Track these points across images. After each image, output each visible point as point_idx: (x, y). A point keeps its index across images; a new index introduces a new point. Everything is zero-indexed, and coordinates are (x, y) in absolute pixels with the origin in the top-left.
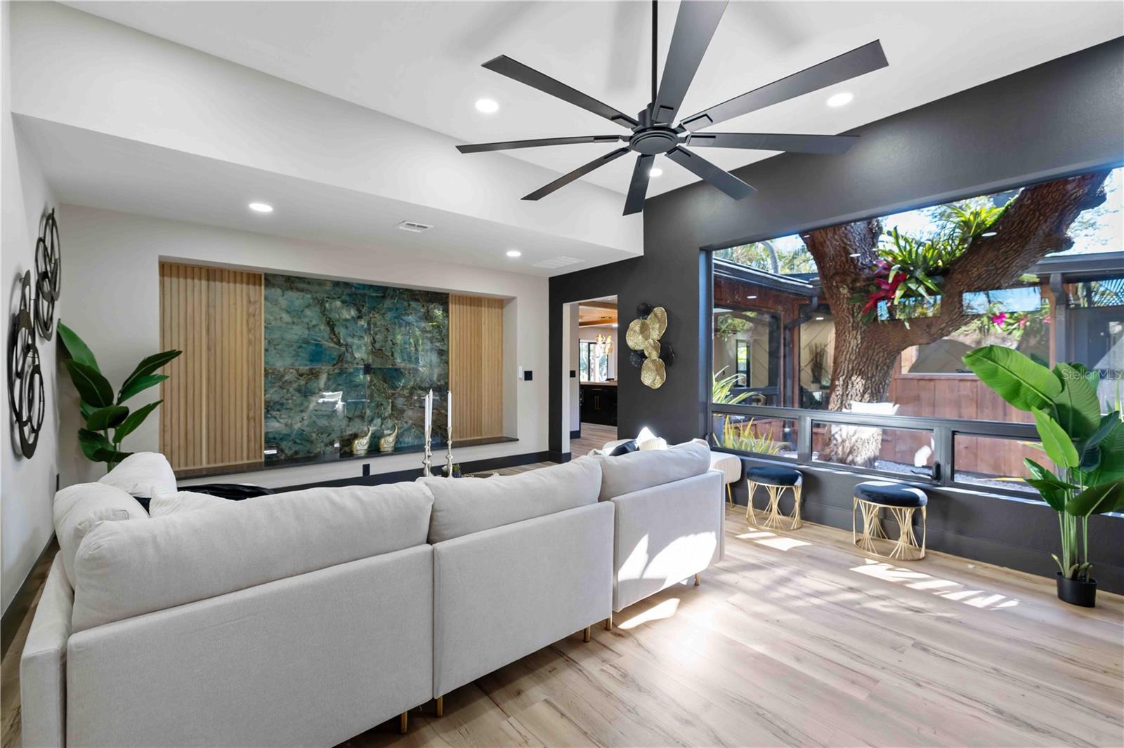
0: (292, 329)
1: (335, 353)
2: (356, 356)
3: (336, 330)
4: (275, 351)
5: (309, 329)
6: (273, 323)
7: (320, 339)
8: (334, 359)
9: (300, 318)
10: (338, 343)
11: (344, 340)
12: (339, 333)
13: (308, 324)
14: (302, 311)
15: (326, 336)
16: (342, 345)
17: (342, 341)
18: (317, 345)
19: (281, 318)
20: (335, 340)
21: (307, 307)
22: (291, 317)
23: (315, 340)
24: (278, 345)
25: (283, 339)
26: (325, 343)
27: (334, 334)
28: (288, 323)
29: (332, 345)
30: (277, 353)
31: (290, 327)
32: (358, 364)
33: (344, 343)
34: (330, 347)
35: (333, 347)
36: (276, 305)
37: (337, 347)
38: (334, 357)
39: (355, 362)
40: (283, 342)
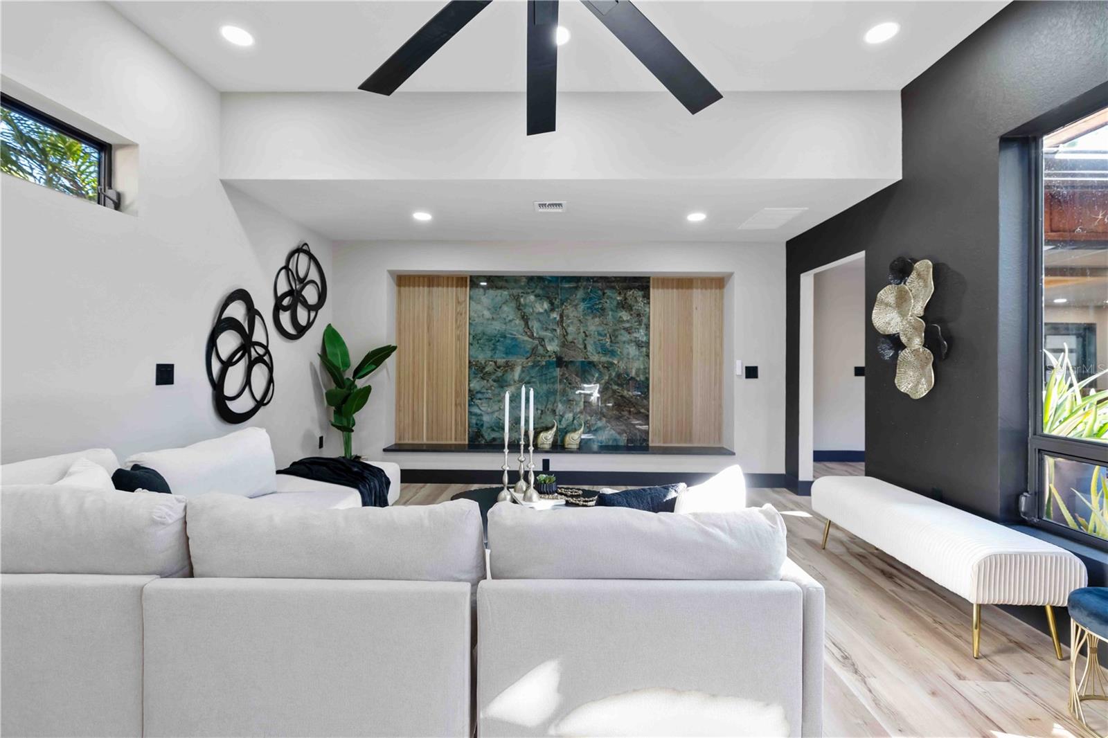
0: (491, 324)
1: (529, 346)
2: (549, 349)
3: (530, 324)
4: (477, 346)
5: (505, 324)
6: (476, 319)
7: (515, 333)
8: (528, 352)
9: (498, 314)
10: (532, 336)
11: (537, 333)
12: (533, 327)
13: (505, 319)
14: (500, 307)
15: (521, 330)
16: (536, 338)
17: (535, 335)
18: (513, 339)
19: (483, 315)
20: (529, 334)
21: (504, 303)
22: (491, 314)
23: (512, 334)
24: (480, 339)
25: (484, 334)
26: (520, 336)
27: (529, 328)
28: (488, 319)
29: (526, 338)
30: (480, 347)
31: (490, 322)
32: (550, 356)
33: (537, 336)
34: (524, 341)
35: (527, 341)
36: (479, 303)
37: (531, 340)
38: (528, 350)
39: (548, 355)
40: (485, 337)
